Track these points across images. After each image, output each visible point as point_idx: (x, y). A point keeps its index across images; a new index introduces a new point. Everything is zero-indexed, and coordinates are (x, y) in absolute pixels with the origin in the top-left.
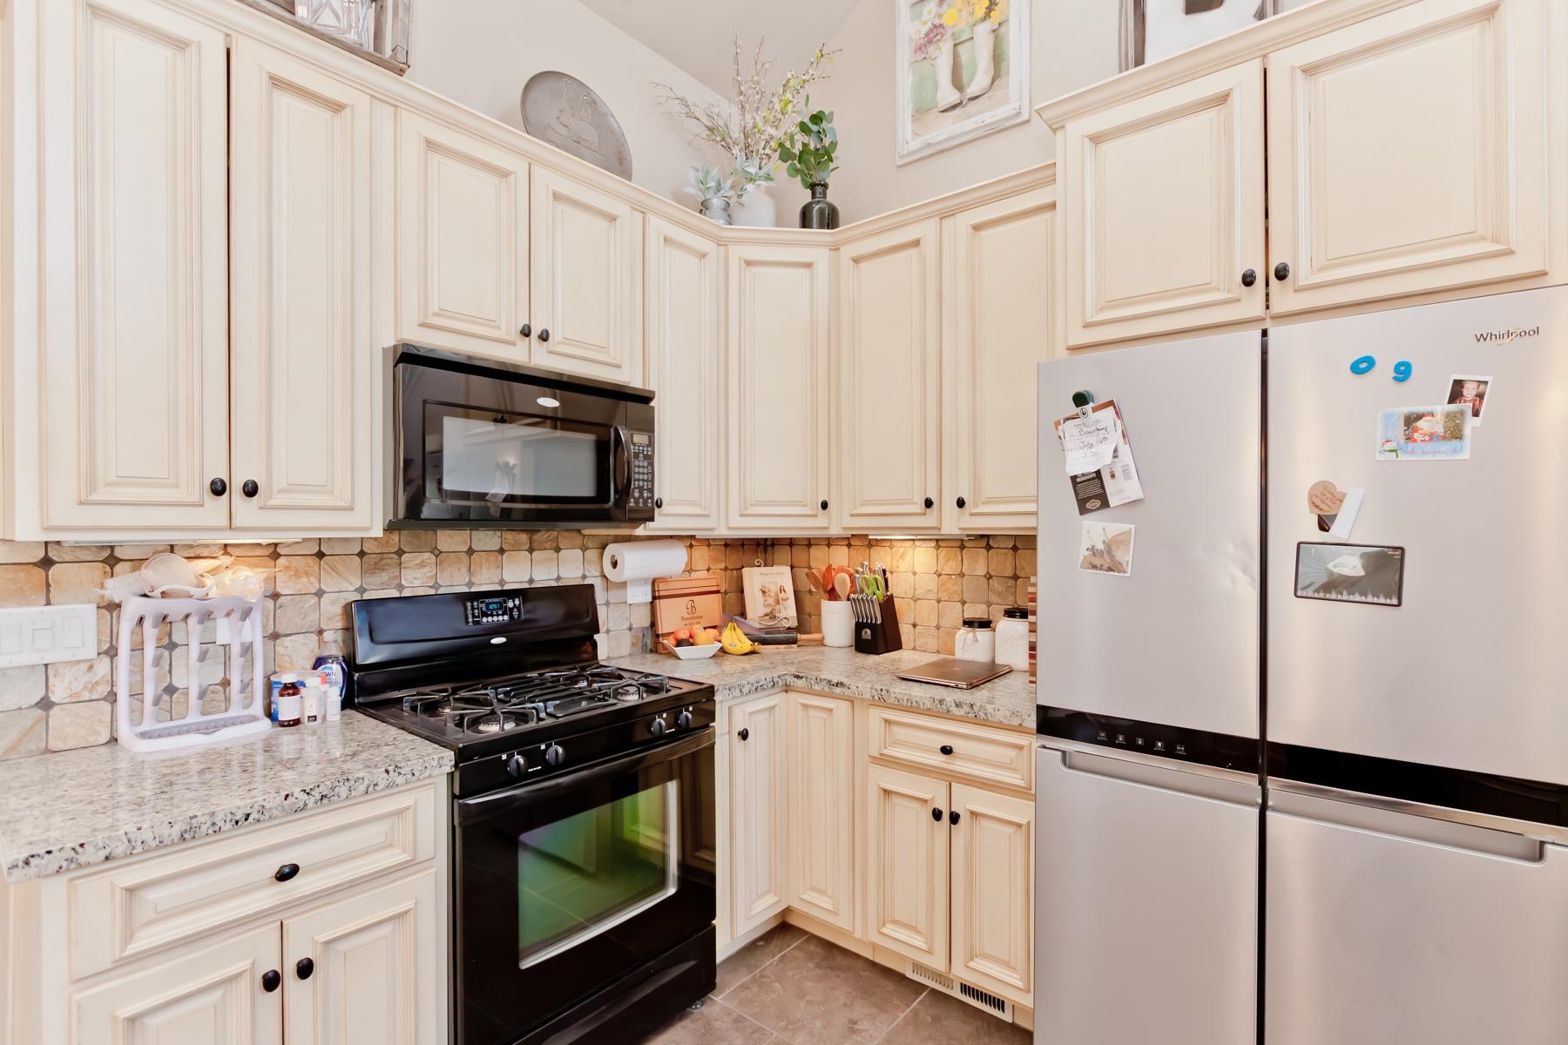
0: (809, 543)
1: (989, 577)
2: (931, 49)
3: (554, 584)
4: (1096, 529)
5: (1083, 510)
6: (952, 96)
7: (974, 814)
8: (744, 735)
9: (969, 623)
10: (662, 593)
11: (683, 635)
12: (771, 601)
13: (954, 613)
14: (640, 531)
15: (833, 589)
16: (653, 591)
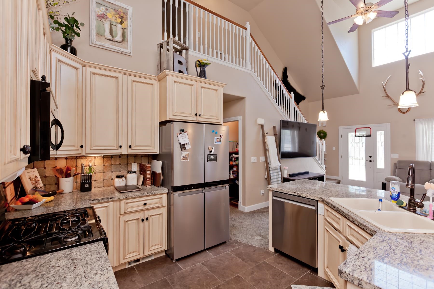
1: (120, 164)
2: (103, 19)
5: (182, 150)
6: (110, 37)
7: (152, 216)
9: (118, 177)
10: (6, 185)
12: (34, 182)
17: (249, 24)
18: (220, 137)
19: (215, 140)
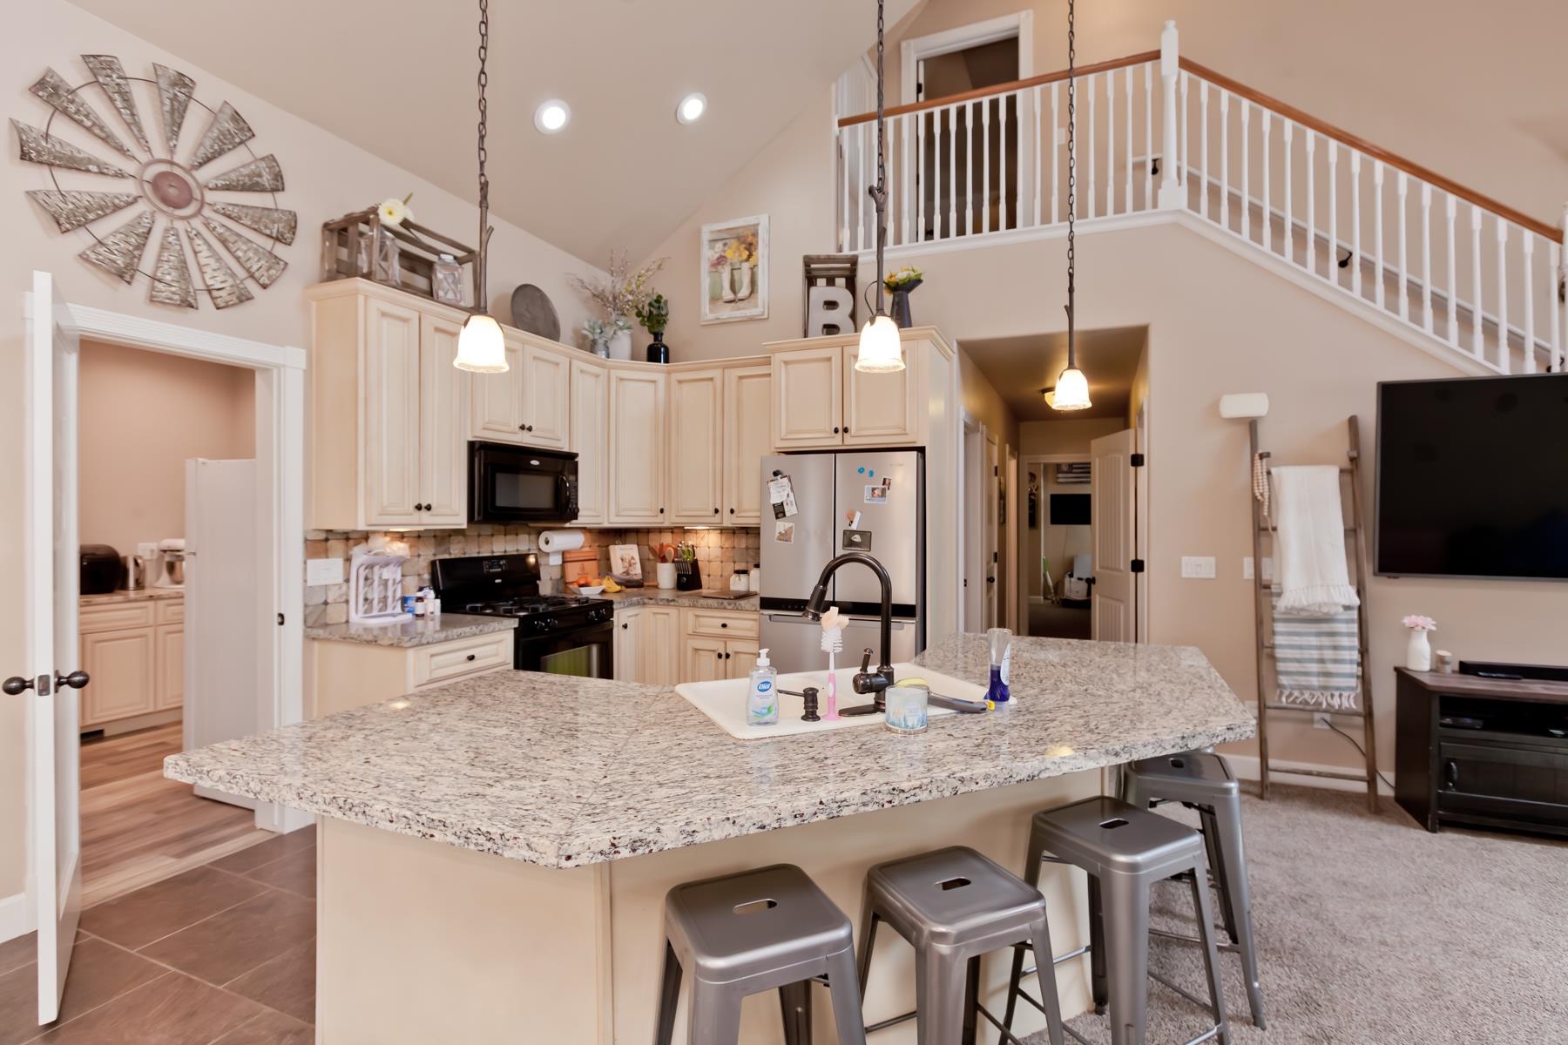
0: (648, 531)
1: (747, 548)
2: (720, 267)
3: (515, 553)
4: (781, 526)
5: (777, 518)
6: (731, 296)
7: (736, 653)
8: (625, 626)
9: (738, 572)
10: (568, 560)
11: (582, 582)
12: (627, 565)
13: (730, 567)
14: (567, 525)
15: (664, 557)
16: (563, 558)
17: (1177, 26)
18: (884, 483)
19: (867, 494)
